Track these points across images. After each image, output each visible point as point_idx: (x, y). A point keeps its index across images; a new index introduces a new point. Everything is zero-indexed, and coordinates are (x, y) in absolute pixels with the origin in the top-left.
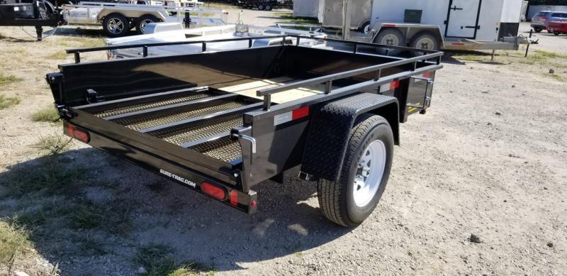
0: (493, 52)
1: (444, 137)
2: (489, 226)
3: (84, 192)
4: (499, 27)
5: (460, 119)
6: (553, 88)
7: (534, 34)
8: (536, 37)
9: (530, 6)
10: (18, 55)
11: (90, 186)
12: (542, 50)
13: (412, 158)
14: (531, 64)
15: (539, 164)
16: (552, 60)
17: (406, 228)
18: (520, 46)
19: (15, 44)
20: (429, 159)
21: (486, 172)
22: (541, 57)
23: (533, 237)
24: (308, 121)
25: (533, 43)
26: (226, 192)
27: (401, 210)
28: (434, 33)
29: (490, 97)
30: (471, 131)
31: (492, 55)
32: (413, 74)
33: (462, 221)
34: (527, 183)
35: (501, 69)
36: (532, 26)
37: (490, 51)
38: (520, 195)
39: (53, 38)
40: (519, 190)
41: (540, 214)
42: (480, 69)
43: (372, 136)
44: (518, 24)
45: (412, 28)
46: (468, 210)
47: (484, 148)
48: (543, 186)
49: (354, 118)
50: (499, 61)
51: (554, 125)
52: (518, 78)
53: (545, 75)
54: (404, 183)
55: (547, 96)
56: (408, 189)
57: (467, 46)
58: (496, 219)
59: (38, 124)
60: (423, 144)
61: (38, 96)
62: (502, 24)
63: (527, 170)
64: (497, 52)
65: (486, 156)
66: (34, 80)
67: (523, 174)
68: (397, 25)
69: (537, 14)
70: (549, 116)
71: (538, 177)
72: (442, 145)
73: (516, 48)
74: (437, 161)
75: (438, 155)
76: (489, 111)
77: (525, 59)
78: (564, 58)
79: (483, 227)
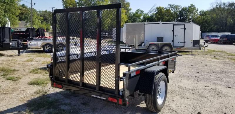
0: (192, 51)
1: (181, 82)
2: (204, 109)
3: (60, 107)
4: (192, 41)
5: (185, 75)
6: (216, 63)
7: (206, 43)
8: (206, 45)
9: (203, 33)
10: (13, 61)
11: (61, 105)
12: (210, 49)
13: (172, 89)
14: (207, 54)
15: (216, 89)
16: (214, 53)
17: (176, 112)
18: (202, 48)
19: (10, 57)
20: (178, 89)
21: (198, 92)
22: (210, 52)
23: (219, 112)
24: (140, 76)
25: (206, 47)
26: (117, 100)
27: (172, 106)
28: (169, 45)
29: (194, 67)
30: (190, 79)
31: (192, 52)
32: (169, 59)
33: (194, 108)
34: (213, 95)
35: (196, 57)
36: (204, 40)
37: (191, 51)
38: (212, 99)
39: (24, 54)
40: (211, 97)
41: (220, 104)
42: (188, 57)
43: (161, 79)
44: (199, 40)
45: (161, 44)
46: (195, 105)
47: (196, 85)
48: (219, 96)
49: (155, 73)
50: (195, 54)
51: (219, 75)
52: (203, 60)
53: (213, 58)
54: (171, 97)
55: (214, 65)
56: (173, 99)
57: (182, 49)
58: (205, 107)
59: (31, 86)
60: (174, 84)
61: (27, 76)
62: (193, 40)
63: (213, 91)
64: (193, 51)
65: (197, 87)
66: (23, 70)
67: (211, 92)
68: (155, 43)
69: (205, 36)
70: (217, 72)
71: (217, 93)
72: (181, 84)
73: (200, 49)
74: (180, 90)
75: (180, 88)
76: (195, 72)
77: (204, 53)
78: (218, 51)
79: (202, 110)
